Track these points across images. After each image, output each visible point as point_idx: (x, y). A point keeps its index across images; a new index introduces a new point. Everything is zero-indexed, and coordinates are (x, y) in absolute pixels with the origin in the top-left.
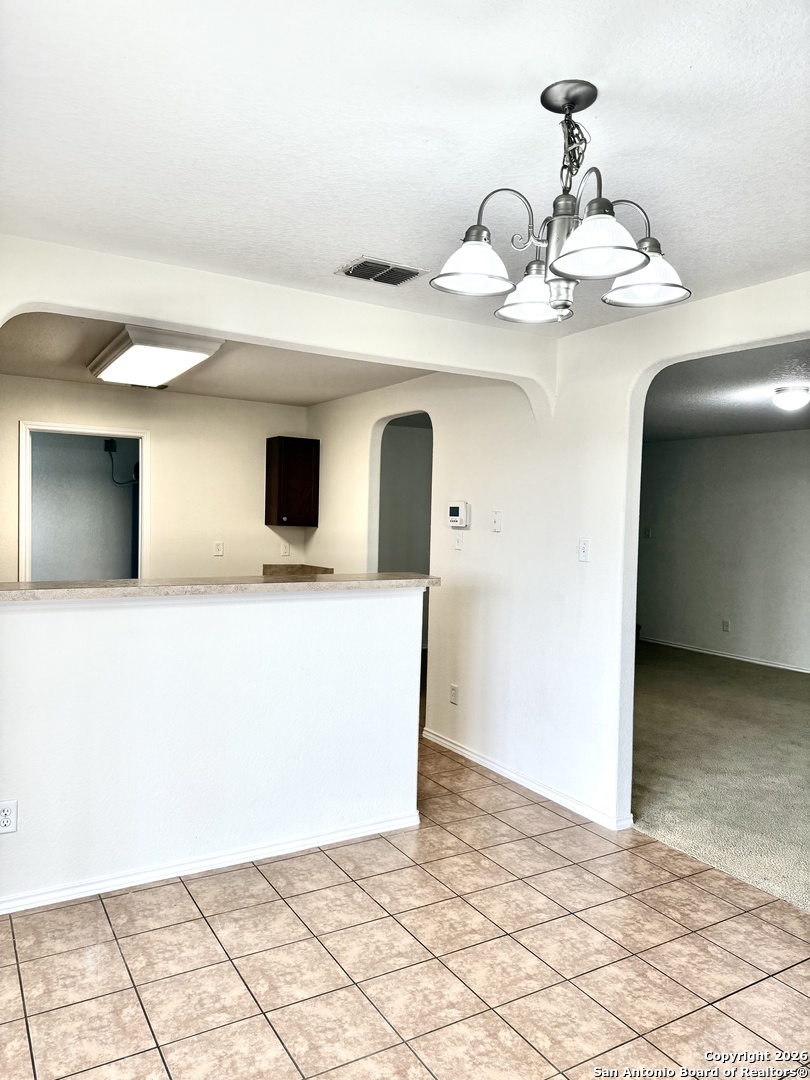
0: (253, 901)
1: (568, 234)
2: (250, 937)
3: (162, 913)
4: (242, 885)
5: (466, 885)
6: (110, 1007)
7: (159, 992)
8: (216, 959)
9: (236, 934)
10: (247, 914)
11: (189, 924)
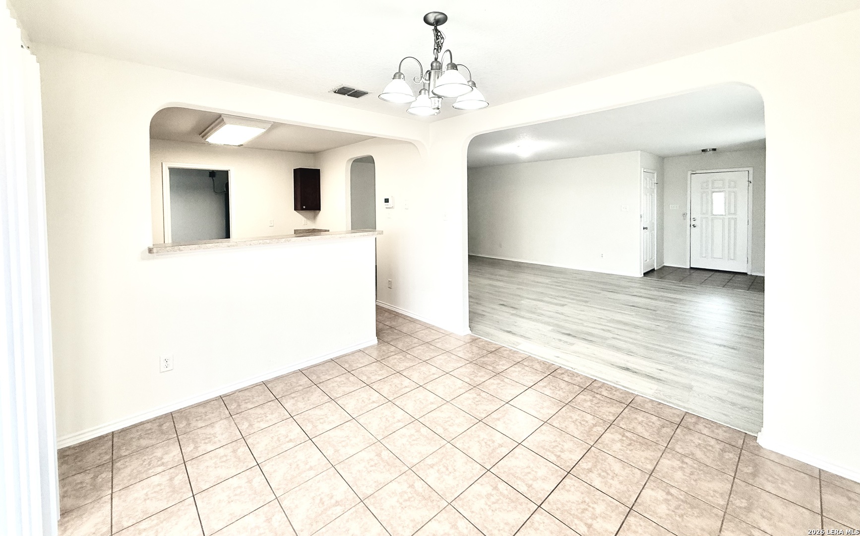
0: (301, 388)
1: (438, 78)
2: (301, 405)
3: (254, 400)
4: (295, 381)
5: (401, 367)
6: (231, 450)
7: (256, 438)
8: (285, 418)
9: (294, 404)
10: (299, 394)
11: (269, 403)
